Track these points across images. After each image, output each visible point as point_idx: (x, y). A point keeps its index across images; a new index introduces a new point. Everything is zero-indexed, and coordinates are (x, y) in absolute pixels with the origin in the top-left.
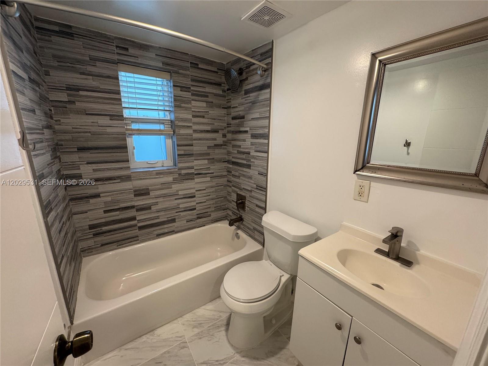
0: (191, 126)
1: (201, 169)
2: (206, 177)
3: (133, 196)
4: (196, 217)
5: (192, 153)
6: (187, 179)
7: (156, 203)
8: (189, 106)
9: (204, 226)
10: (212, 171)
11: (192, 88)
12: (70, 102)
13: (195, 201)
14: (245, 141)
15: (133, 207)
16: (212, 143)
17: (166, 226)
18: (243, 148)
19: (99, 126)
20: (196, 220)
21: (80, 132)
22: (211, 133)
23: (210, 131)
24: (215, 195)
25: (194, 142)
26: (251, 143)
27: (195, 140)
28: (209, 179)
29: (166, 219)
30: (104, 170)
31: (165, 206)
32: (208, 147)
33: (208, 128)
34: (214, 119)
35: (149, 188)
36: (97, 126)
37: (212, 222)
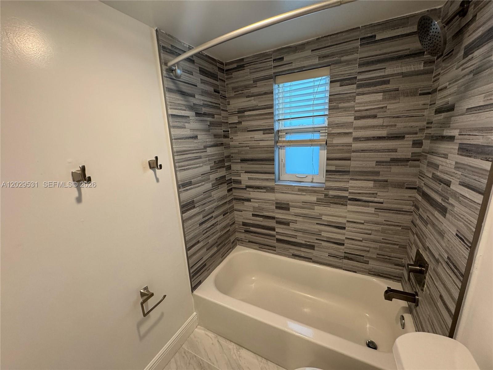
0: (351, 133)
1: (359, 193)
2: (369, 206)
4: (343, 255)
5: (348, 170)
6: (335, 203)
7: (295, 222)
8: (352, 104)
9: (355, 272)
10: (381, 200)
11: (359, 77)
14: (447, 158)
15: (273, 218)
16: (387, 156)
17: (302, 249)
18: (442, 172)
19: (255, 141)
20: (343, 258)
22: (387, 140)
23: (384, 137)
24: (382, 237)
25: (353, 154)
26: (456, 163)
27: (354, 152)
28: (372, 210)
29: (303, 242)
30: (258, 179)
31: (304, 228)
32: (377, 162)
33: (383, 133)
34: (398, 117)
35: (290, 203)
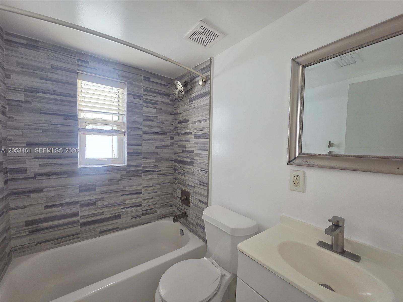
0: (142, 128)
1: (149, 167)
2: (154, 174)
3: (79, 191)
4: (141, 213)
5: (141, 152)
6: (135, 176)
7: (102, 199)
8: (141, 111)
9: (150, 222)
10: (160, 169)
11: (144, 97)
12: (26, 102)
13: (141, 197)
14: (190, 141)
15: (77, 203)
16: (160, 144)
17: (110, 222)
18: (188, 148)
19: (52, 124)
20: (142, 216)
21: (31, 129)
22: (160, 134)
23: (158, 133)
24: (162, 192)
25: (144, 142)
26: (194, 142)
27: (144, 140)
28: (156, 176)
29: (111, 216)
30: (51, 165)
31: (111, 202)
32: (156, 147)
33: (157, 130)
34: (163, 123)
35: (96, 183)
36: (50, 124)
37: (158, 219)
